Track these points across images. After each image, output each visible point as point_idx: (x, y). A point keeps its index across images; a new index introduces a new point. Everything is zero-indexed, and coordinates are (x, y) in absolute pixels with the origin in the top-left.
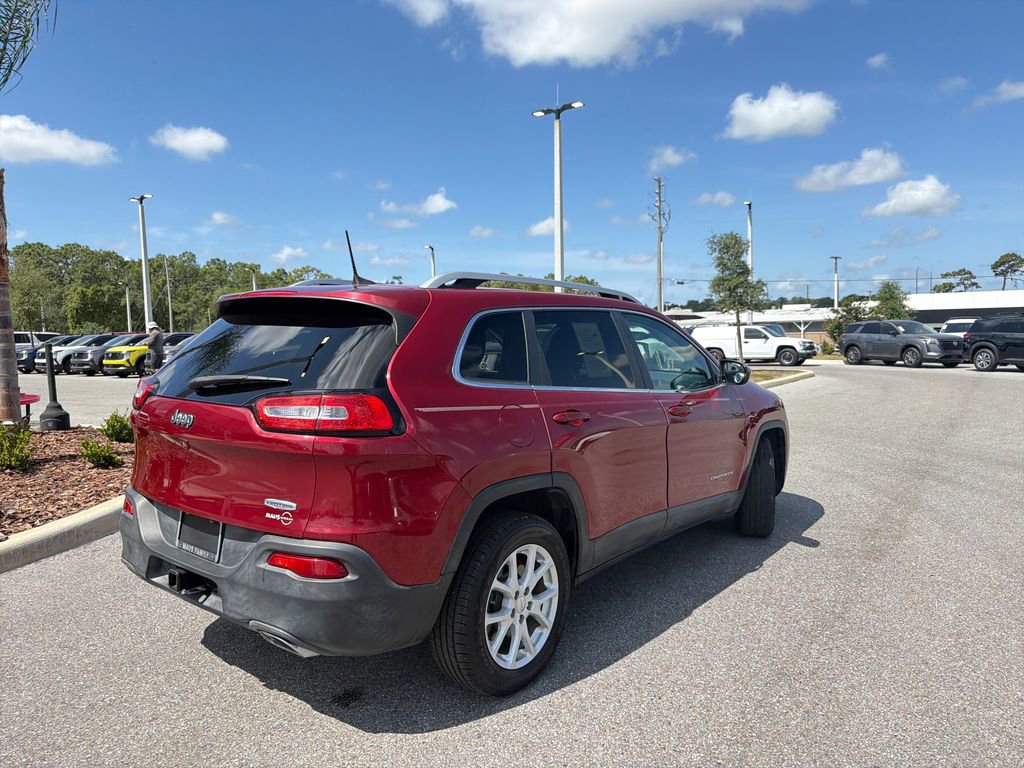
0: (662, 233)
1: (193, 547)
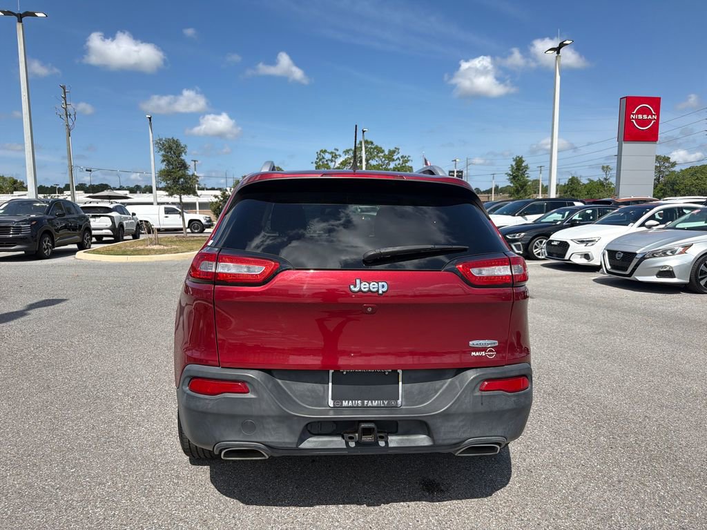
0: (69, 130)
1: (359, 402)
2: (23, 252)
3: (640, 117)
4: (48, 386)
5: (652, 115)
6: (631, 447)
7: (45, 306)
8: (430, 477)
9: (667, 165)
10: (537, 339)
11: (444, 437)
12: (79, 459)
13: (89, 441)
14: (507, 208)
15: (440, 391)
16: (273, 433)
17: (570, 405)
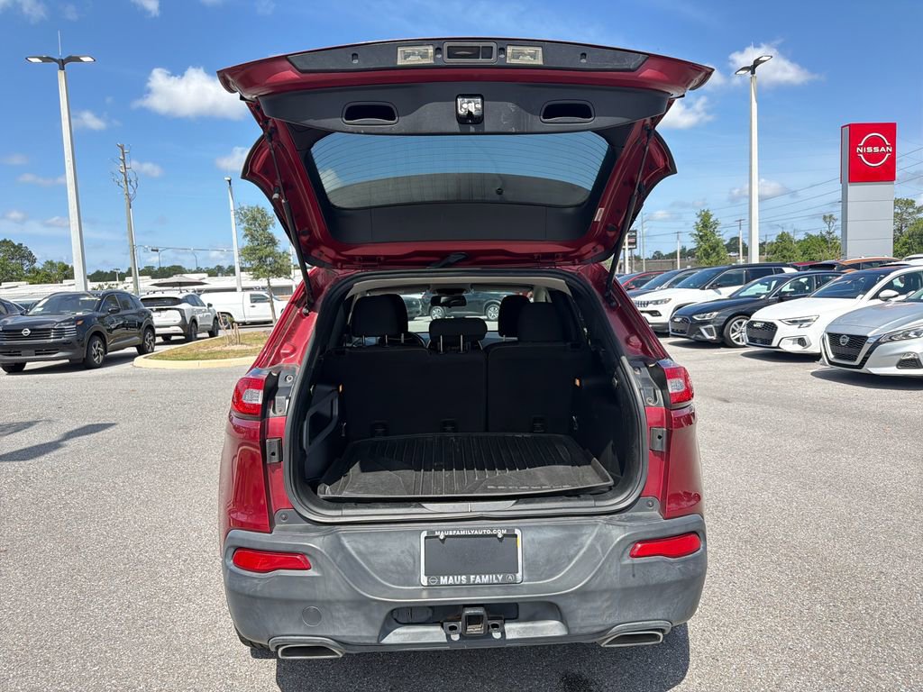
0: (130, 200)
1: (464, 577)
2: (67, 361)
3: (869, 150)
4: (77, 547)
5: (885, 146)
6: (860, 618)
7: (87, 434)
8: (576, 671)
9: (911, 210)
10: (733, 461)
11: (582, 625)
12: (106, 652)
13: (122, 624)
14: (694, 279)
15: (577, 558)
16: (345, 624)
17: (775, 558)
